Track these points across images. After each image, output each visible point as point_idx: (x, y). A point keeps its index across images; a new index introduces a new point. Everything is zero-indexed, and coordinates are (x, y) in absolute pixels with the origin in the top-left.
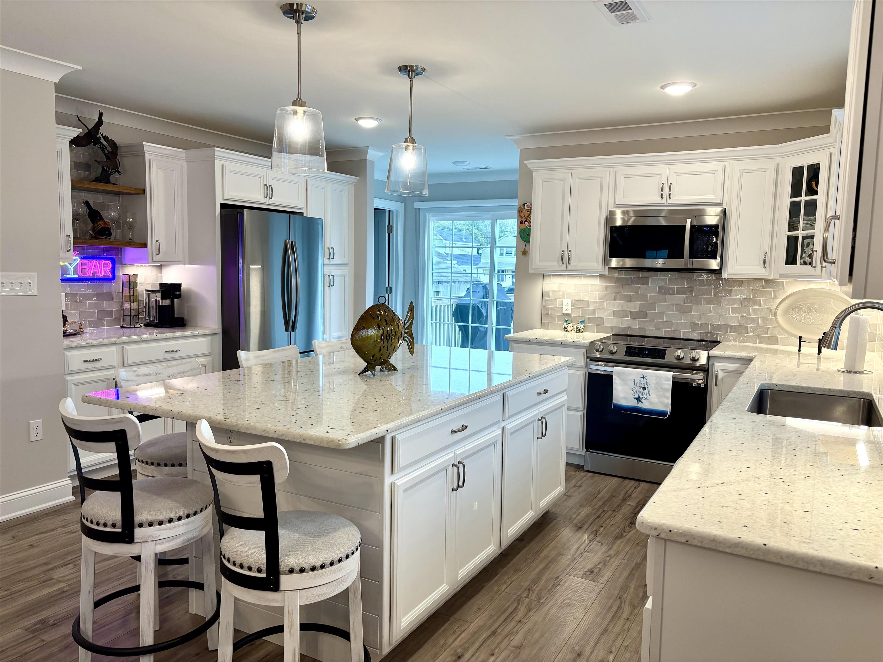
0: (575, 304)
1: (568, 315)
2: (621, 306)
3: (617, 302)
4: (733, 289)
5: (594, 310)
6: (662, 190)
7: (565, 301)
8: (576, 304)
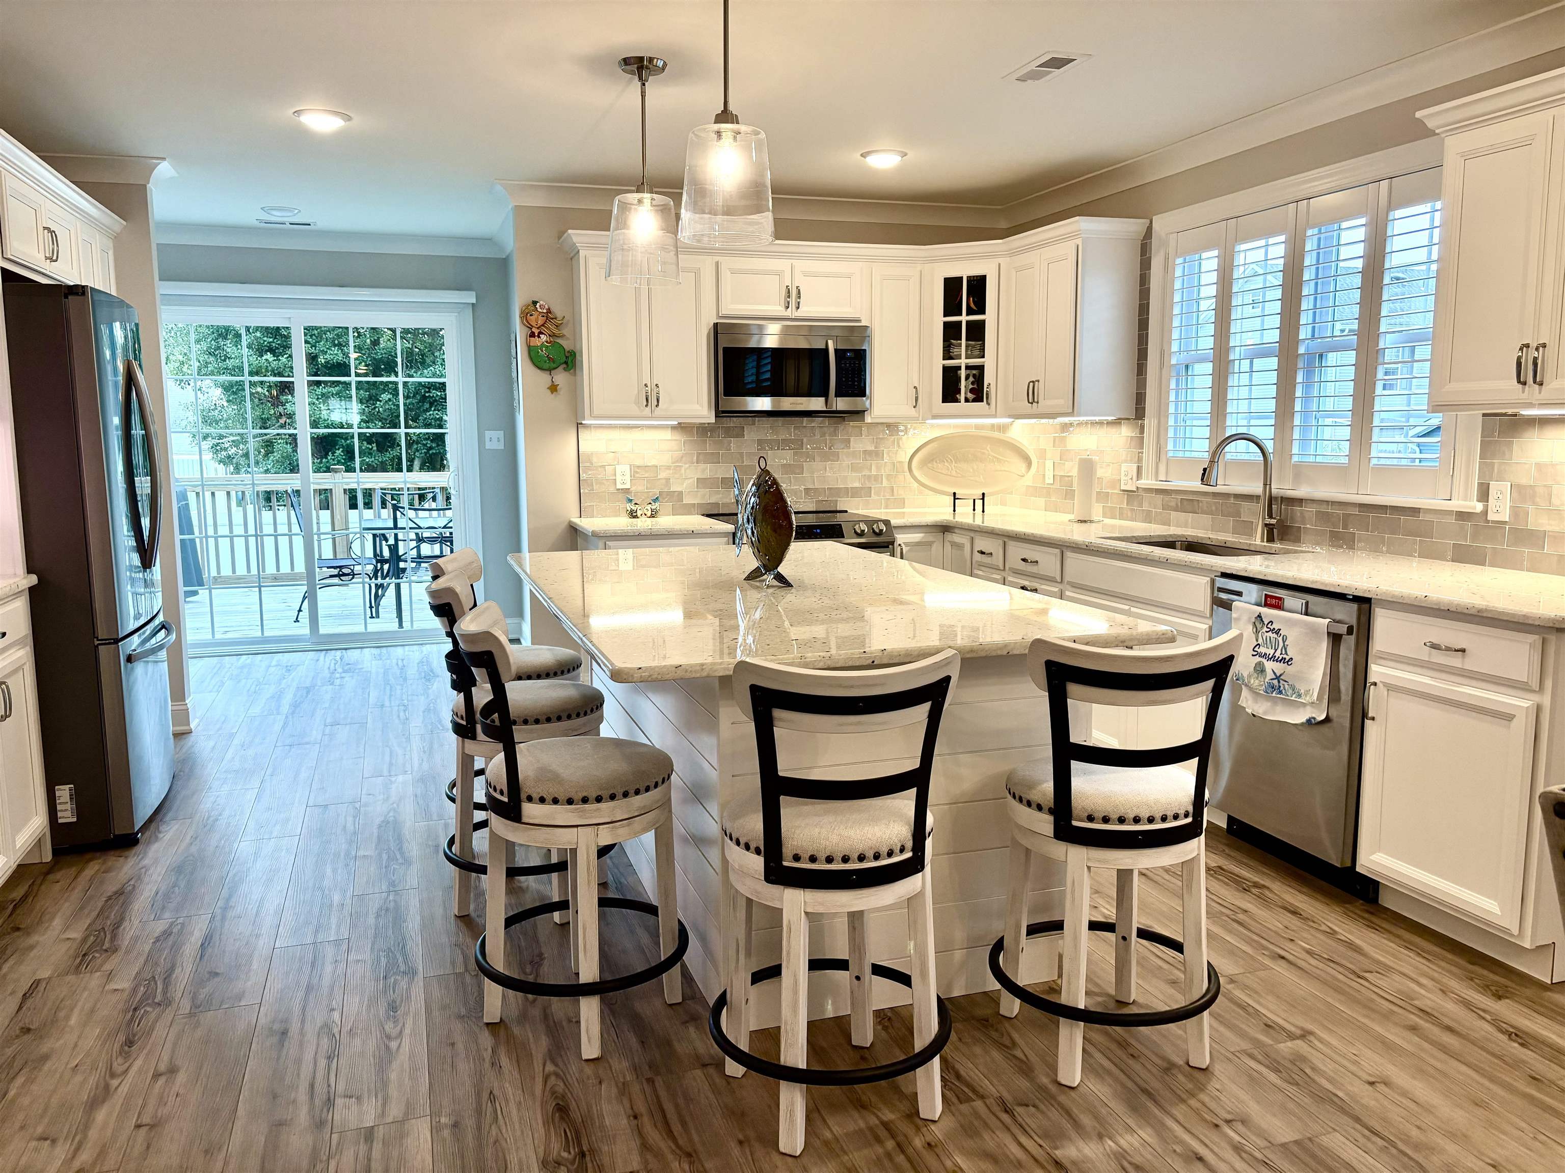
0: (636, 471)
1: (627, 491)
2: (707, 470)
3: (702, 466)
4: (852, 439)
5: (668, 480)
6: (789, 297)
7: (619, 469)
8: (637, 473)
